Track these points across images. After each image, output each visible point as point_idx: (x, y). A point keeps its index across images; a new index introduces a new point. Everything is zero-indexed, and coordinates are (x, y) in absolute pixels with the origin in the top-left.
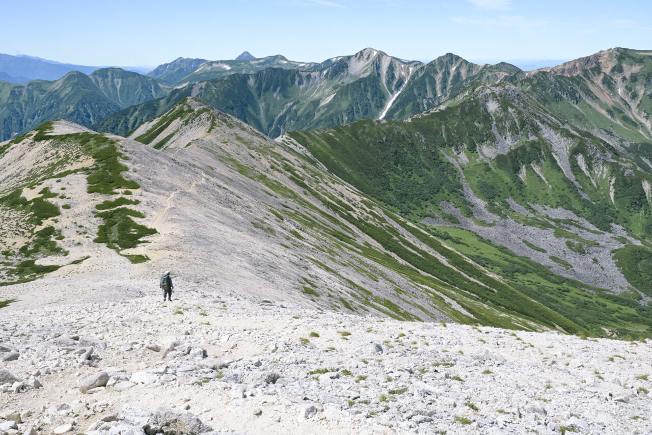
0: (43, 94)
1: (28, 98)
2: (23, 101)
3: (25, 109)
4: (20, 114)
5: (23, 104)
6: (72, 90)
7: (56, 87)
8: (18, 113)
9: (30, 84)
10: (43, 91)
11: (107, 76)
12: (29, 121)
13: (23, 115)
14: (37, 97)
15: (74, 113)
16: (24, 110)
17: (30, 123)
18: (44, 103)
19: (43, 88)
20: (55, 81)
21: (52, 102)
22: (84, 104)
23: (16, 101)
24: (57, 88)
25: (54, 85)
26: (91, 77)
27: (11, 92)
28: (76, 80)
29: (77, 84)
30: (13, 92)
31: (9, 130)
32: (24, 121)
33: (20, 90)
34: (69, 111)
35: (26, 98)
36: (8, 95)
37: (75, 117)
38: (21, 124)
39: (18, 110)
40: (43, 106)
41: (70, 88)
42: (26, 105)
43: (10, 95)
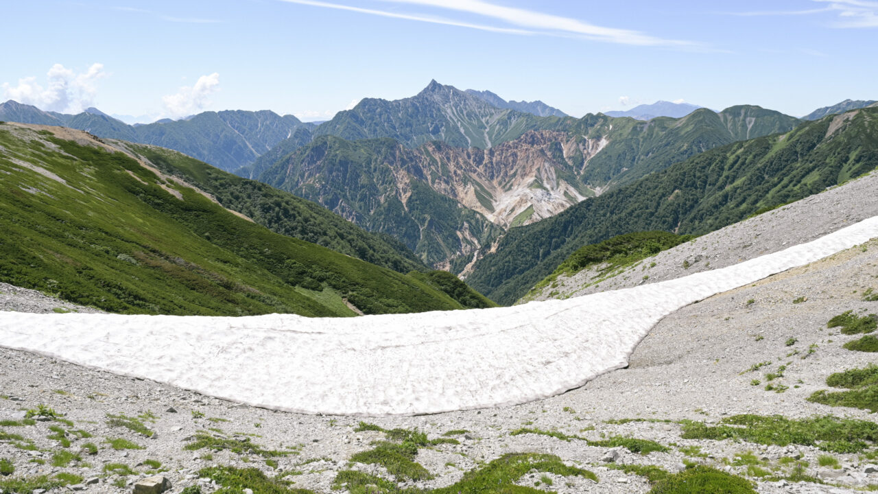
0: (663, 131)
1: (648, 134)
2: (642, 137)
3: (642, 145)
4: (636, 150)
5: (641, 140)
6: (694, 128)
7: (678, 124)
8: (633, 149)
9: (654, 121)
10: (664, 128)
11: (739, 114)
12: (642, 157)
13: (638, 151)
14: (657, 134)
15: (686, 151)
16: (640, 147)
17: (642, 160)
18: (661, 141)
19: (666, 125)
20: (679, 119)
21: (670, 139)
22: (700, 142)
23: (635, 137)
24: (679, 126)
25: (678, 122)
26: (720, 115)
27: (633, 128)
28: (701, 118)
29: (701, 121)
30: (635, 128)
31: (620, 165)
32: (637, 157)
33: (642, 126)
34: (682, 149)
35: (646, 135)
36: (630, 131)
37: (687, 156)
38: (634, 160)
39: (634, 146)
40: (660, 143)
41: (693, 126)
42: (643, 142)
43: (632, 131)
